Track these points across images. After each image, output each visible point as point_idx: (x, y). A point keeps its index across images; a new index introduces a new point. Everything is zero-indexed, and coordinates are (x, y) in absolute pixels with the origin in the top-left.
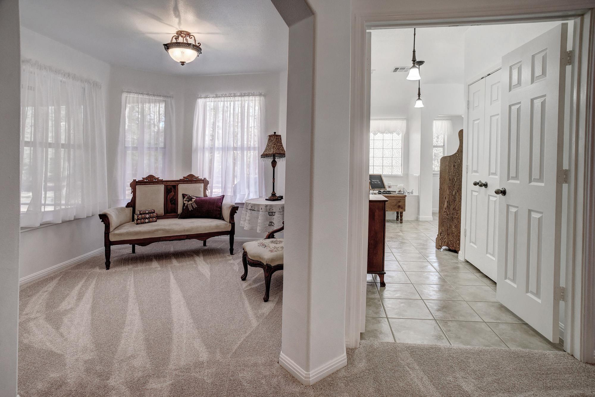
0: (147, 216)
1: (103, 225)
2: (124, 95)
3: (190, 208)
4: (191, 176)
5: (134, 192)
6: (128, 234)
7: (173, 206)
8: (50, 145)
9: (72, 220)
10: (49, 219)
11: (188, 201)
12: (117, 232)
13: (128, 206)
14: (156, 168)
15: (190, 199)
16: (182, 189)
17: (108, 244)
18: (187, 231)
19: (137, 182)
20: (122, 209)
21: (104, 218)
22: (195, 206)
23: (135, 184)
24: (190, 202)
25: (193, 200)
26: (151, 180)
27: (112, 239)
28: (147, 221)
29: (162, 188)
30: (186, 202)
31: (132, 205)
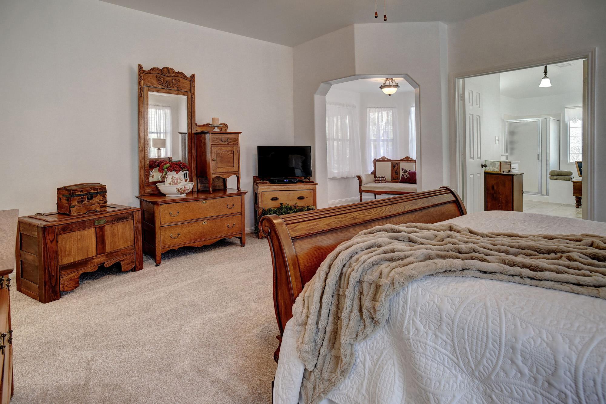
0: (380, 179)
1: (358, 181)
2: (368, 110)
3: (406, 177)
4: (408, 158)
5: (375, 166)
6: (370, 187)
7: (397, 175)
8: (335, 140)
9: (349, 178)
10: (336, 176)
11: (404, 173)
12: (365, 186)
13: (372, 173)
14: (388, 153)
15: (406, 172)
16: (402, 165)
17: (361, 192)
18: (402, 189)
19: (376, 160)
20: (369, 174)
21: (359, 177)
22: (408, 176)
23: (375, 161)
24: (405, 174)
25: (407, 172)
26: (384, 160)
27: (363, 189)
28: (380, 182)
29: (390, 164)
30: (403, 173)
31: (374, 173)
